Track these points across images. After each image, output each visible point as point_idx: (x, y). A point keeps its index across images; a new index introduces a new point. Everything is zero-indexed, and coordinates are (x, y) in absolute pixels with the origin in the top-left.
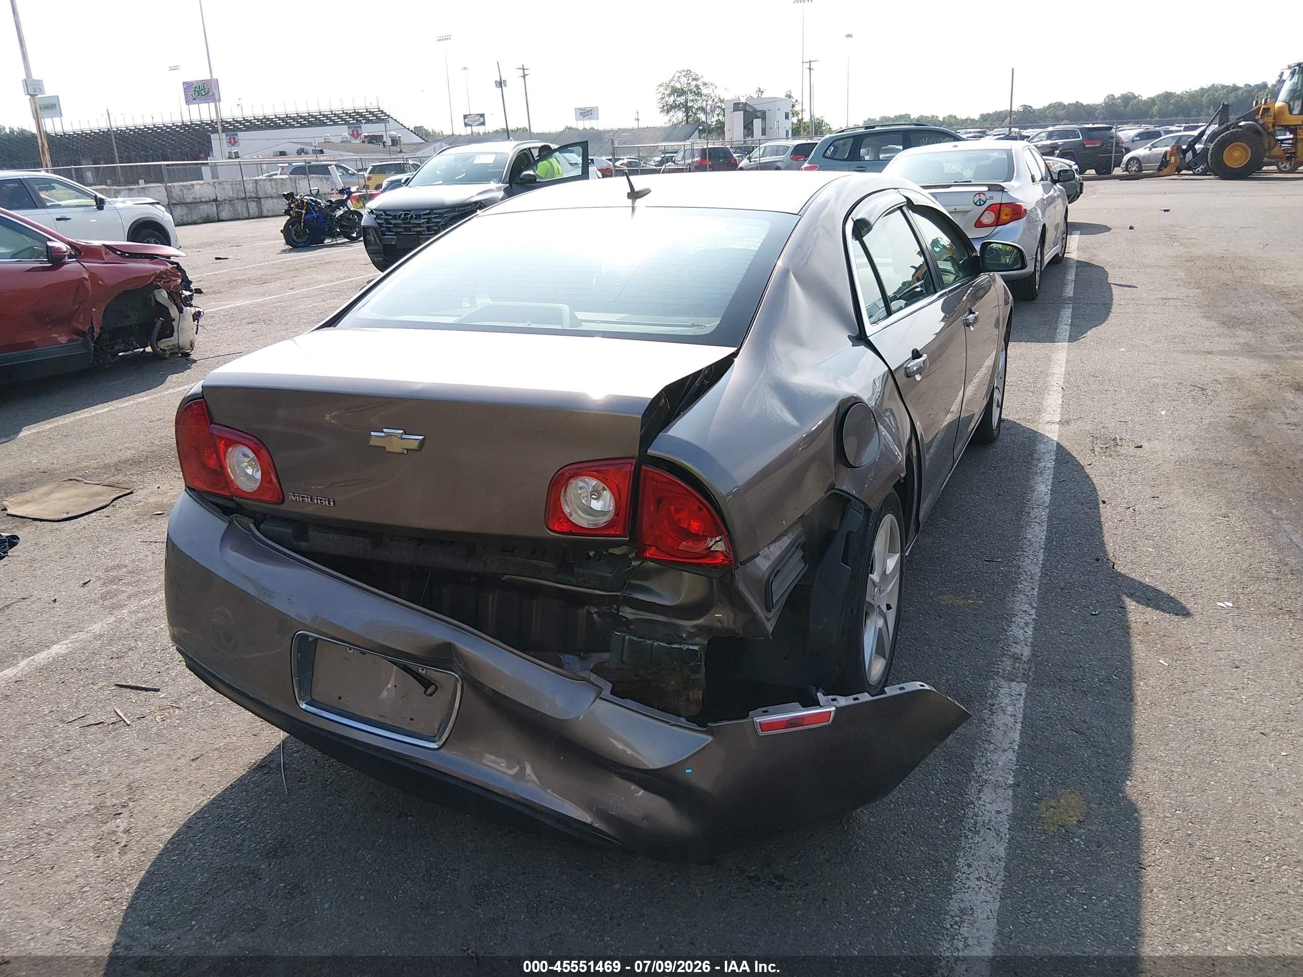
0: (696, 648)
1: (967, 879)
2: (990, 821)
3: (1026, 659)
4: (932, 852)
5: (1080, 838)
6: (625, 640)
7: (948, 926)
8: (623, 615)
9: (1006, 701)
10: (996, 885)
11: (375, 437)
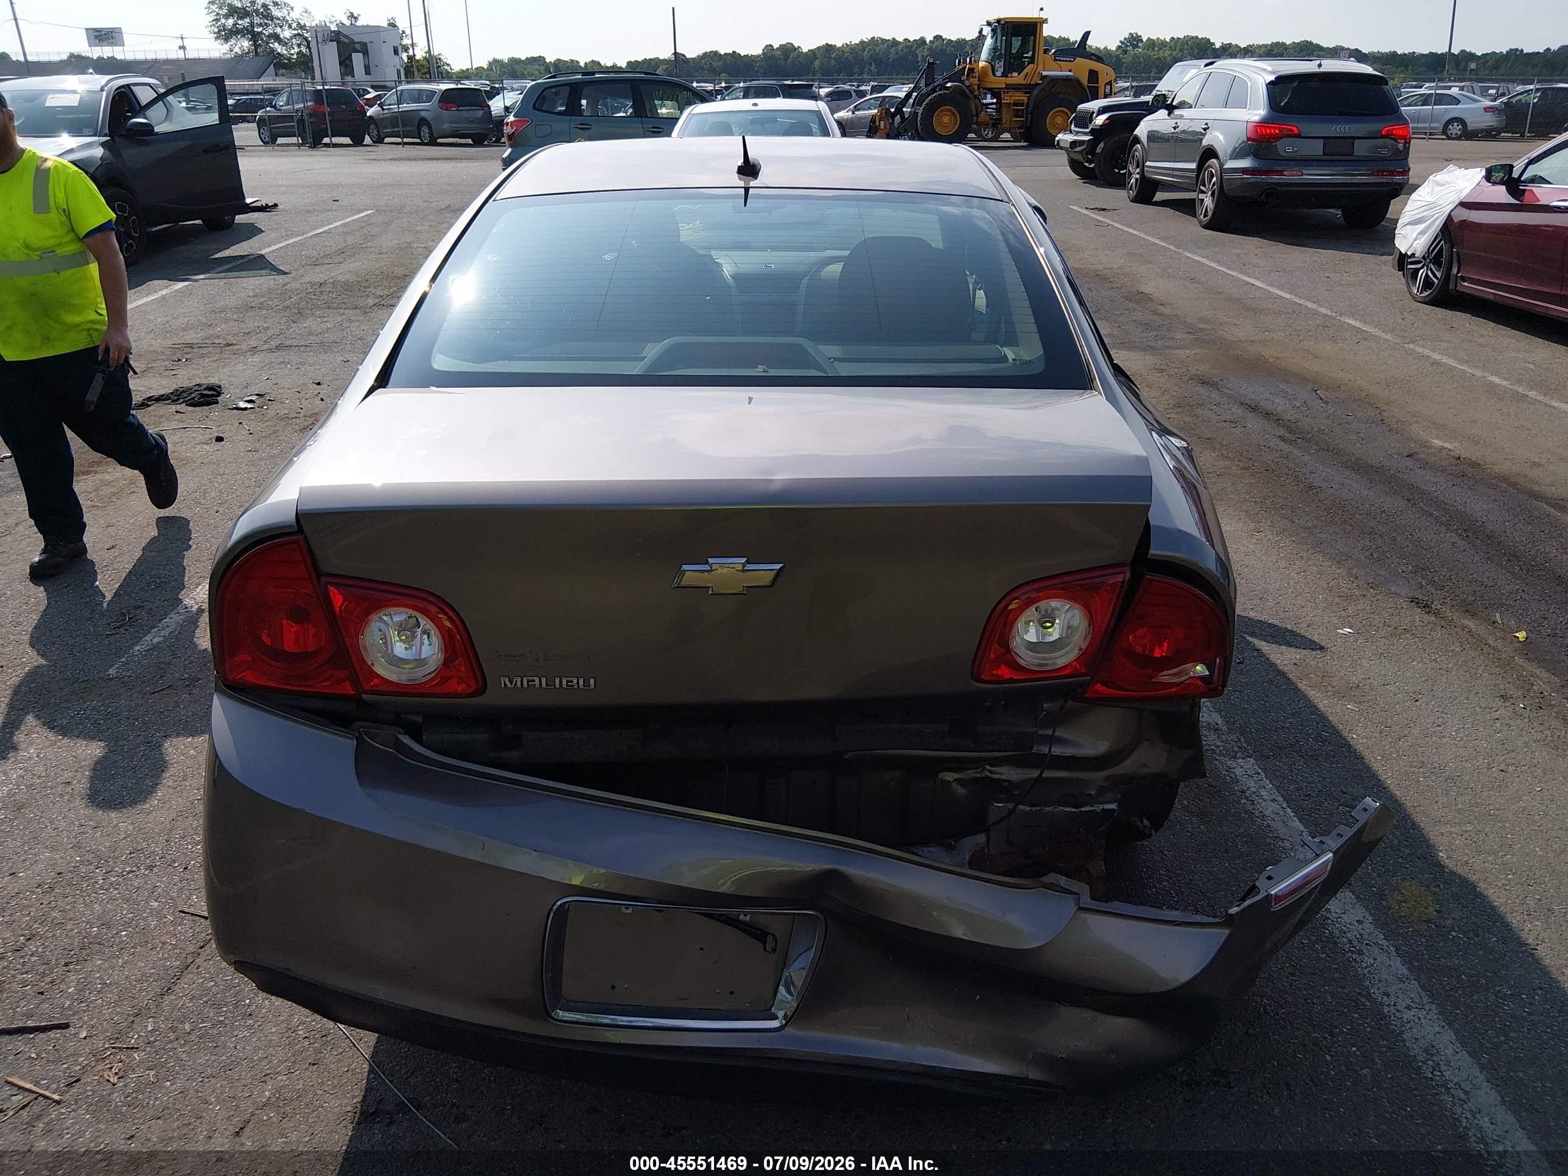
0: (1113, 806)
1: (1398, 1011)
2: (1361, 935)
3: (1225, 728)
4: (1339, 990)
5: (1455, 931)
6: (1011, 812)
7: (1430, 1075)
8: (1004, 777)
9: (1252, 784)
10: (1430, 1010)
11: (692, 573)
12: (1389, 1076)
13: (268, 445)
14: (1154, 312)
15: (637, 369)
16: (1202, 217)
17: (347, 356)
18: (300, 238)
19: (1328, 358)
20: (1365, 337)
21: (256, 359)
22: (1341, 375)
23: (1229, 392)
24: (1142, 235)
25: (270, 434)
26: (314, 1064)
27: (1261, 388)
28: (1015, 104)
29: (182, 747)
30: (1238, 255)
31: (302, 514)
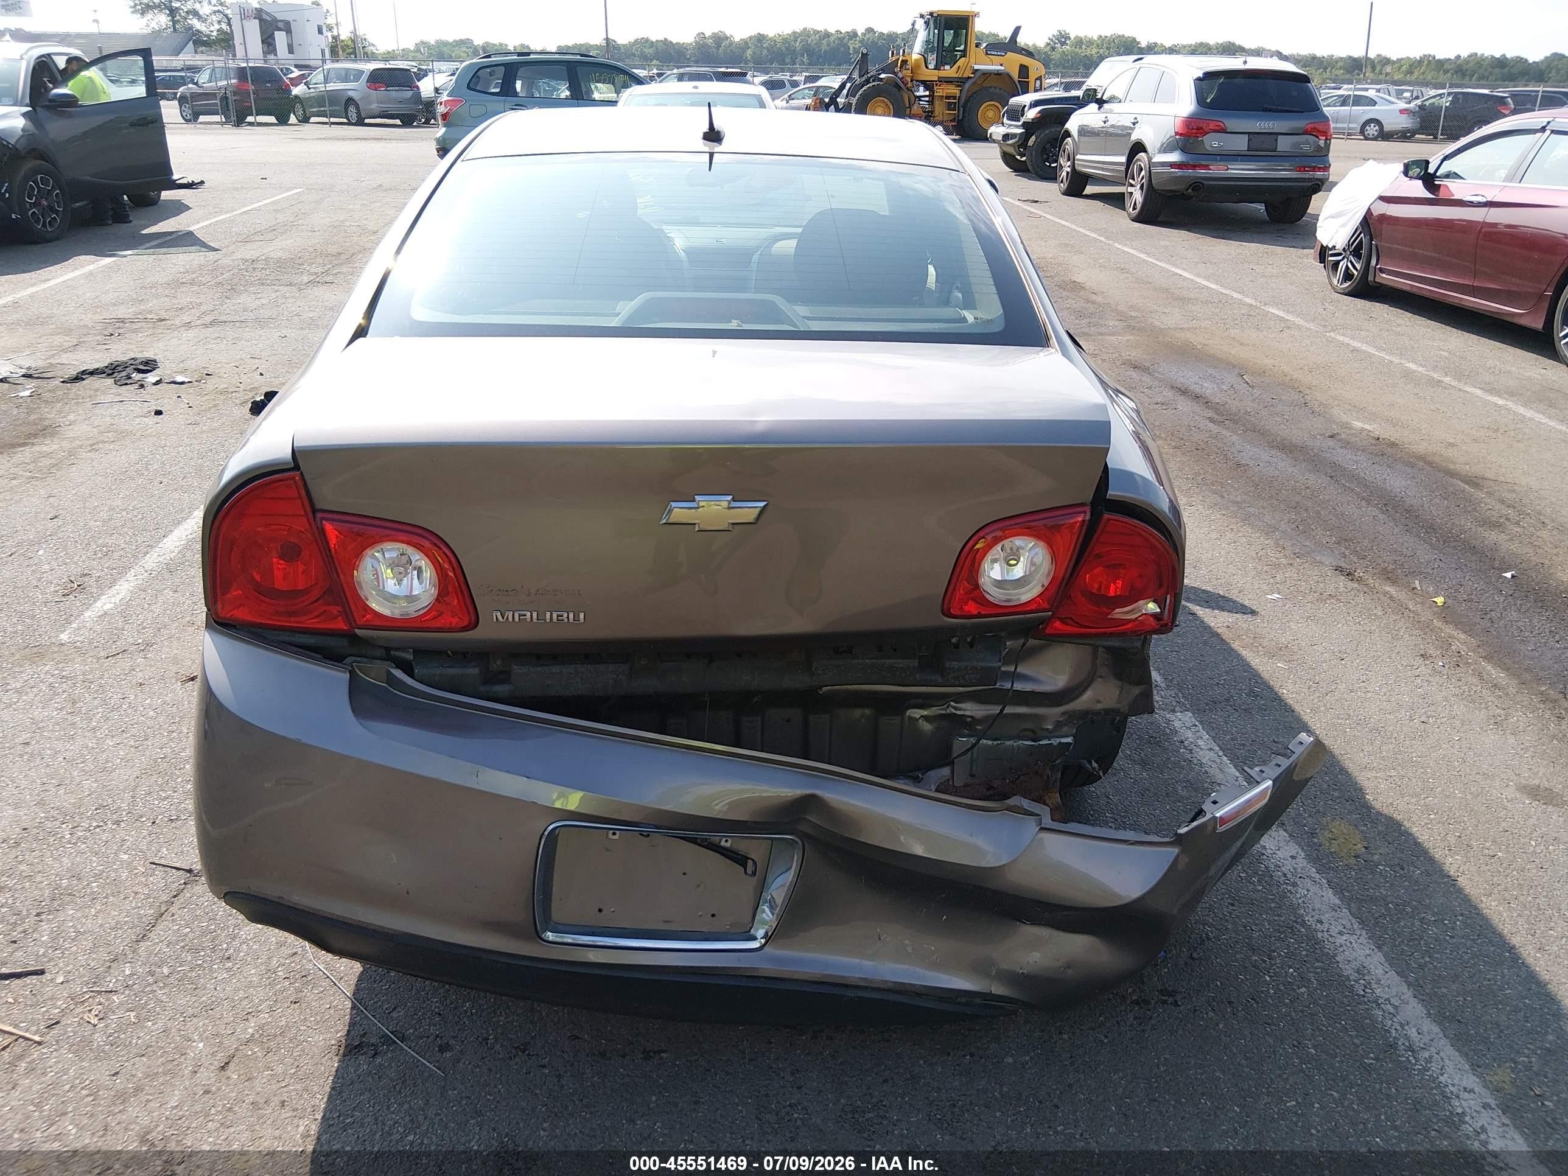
0: (1069, 740)
1: (1331, 936)
2: (1295, 869)
3: (1163, 685)
4: (1276, 918)
5: (1382, 865)
6: (974, 746)
7: (1362, 993)
8: (968, 713)
9: (1190, 735)
10: (1360, 935)
11: (679, 511)
12: (1325, 994)
13: (209, 418)
14: (1088, 301)
15: (615, 322)
16: (1131, 209)
17: (284, 332)
18: (228, 215)
19: (1253, 345)
20: (1288, 326)
21: (191, 334)
22: (1266, 361)
23: (1160, 376)
24: (1074, 227)
25: (210, 408)
26: (295, 1003)
27: (1190, 373)
28: (948, 97)
29: (141, 709)
30: (1166, 247)
31: (299, 451)
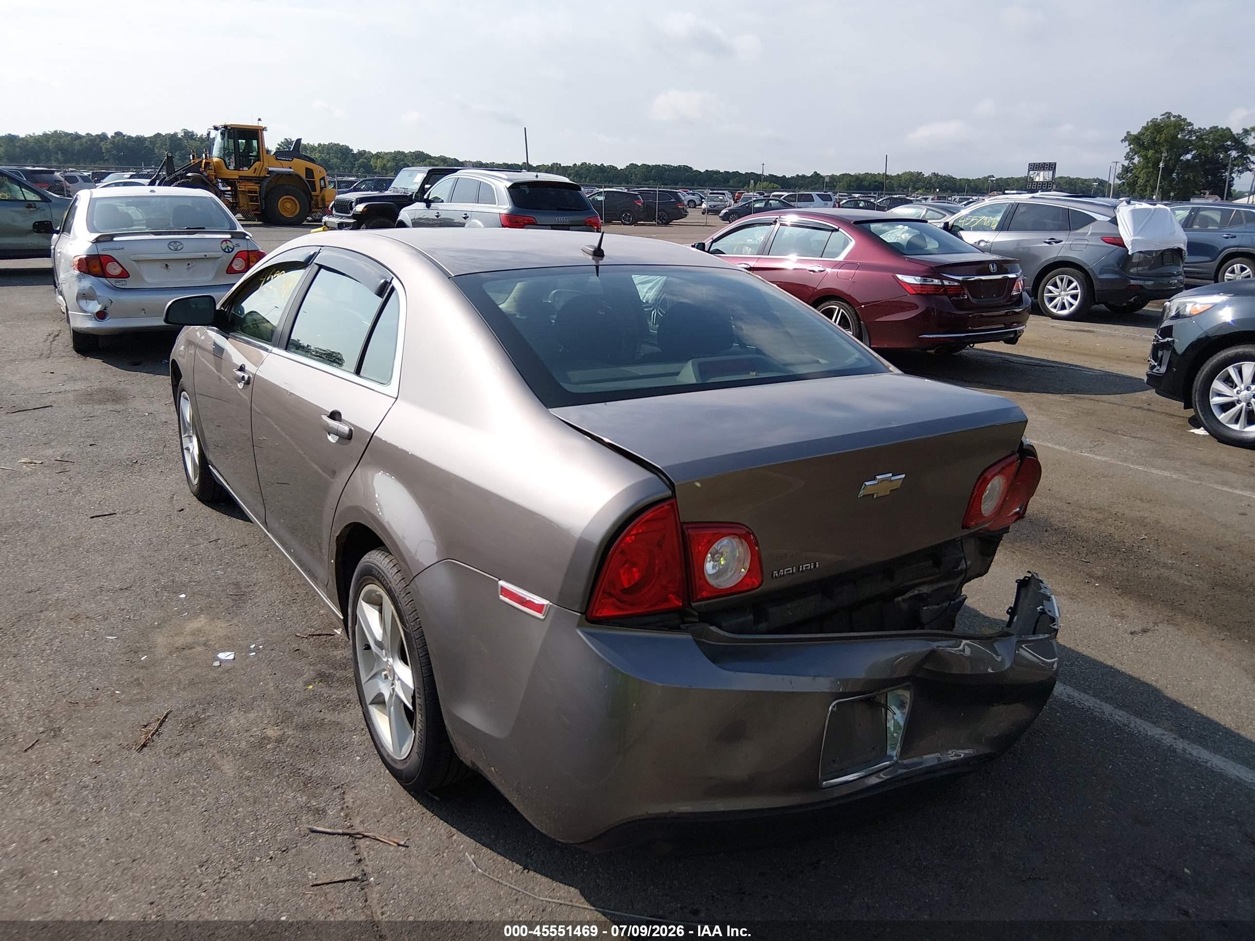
8: (925, 592)
11: (869, 487)
28: (249, 192)
